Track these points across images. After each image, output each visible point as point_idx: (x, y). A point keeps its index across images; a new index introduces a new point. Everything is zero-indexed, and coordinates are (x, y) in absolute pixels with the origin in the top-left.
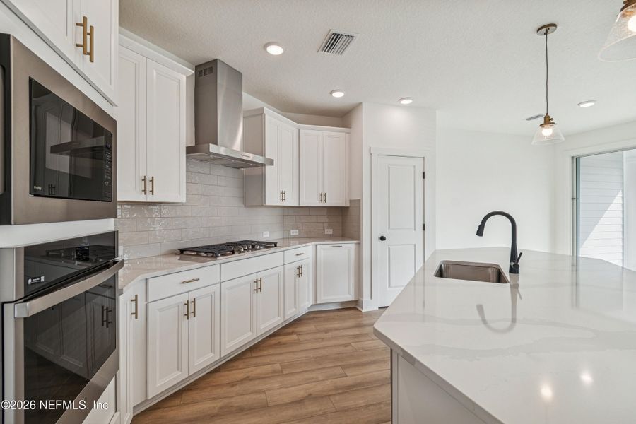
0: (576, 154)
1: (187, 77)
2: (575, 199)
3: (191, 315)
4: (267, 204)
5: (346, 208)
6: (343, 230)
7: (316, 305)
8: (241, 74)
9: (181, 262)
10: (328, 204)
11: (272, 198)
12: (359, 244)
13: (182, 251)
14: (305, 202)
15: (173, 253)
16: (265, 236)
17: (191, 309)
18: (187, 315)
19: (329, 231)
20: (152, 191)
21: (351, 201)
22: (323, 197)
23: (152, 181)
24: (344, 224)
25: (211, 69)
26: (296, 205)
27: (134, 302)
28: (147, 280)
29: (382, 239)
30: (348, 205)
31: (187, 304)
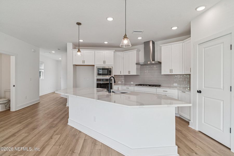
4: (162, 74)
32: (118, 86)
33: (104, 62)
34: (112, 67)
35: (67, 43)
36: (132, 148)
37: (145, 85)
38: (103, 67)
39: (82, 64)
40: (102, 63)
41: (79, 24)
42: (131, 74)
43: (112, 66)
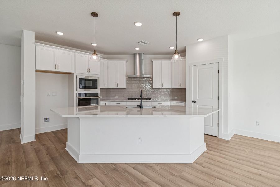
4: (153, 88)
14: (174, 86)
23: (117, 84)
28: (110, 102)
32: (105, 103)
33: (89, 70)
34: (99, 78)
35: (24, 30)
36: (190, 154)
37: (137, 99)
38: (86, 77)
39: (54, 70)
40: (86, 72)
41: (95, 15)
42: (119, 87)
43: (98, 76)
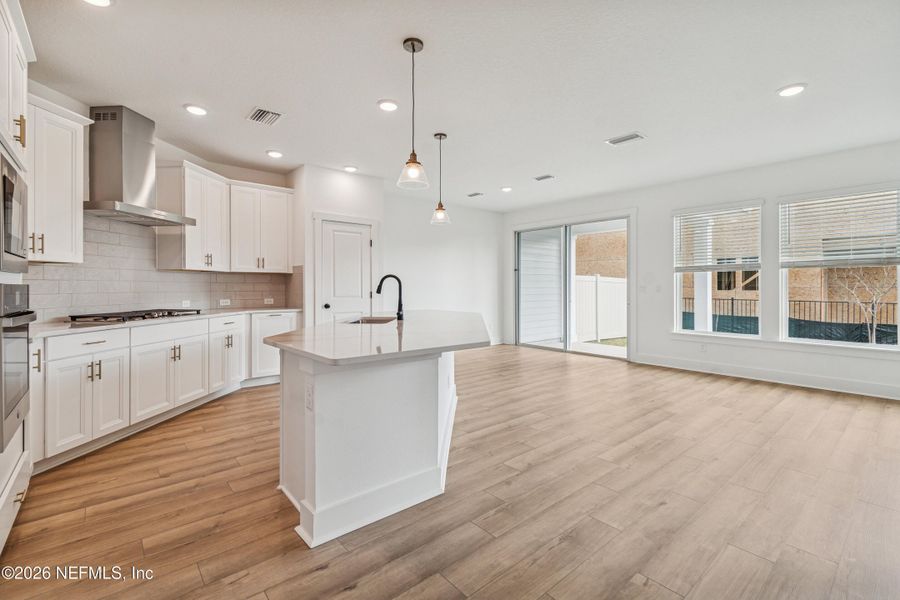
0: (518, 229)
1: (85, 127)
2: (517, 270)
3: (96, 378)
4: (187, 268)
5: (291, 275)
6: (286, 299)
7: (251, 379)
8: (153, 122)
9: (74, 330)
10: (267, 269)
11: (194, 261)
12: (302, 312)
13: (74, 318)
14: (239, 267)
15: (61, 321)
16: (186, 305)
17: (96, 372)
18: (92, 377)
19: (269, 301)
20: (42, 249)
21: (294, 267)
22: (261, 262)
23: (42, 238)
24: (287, 291)
25: (114, 116)
26: (226, 270)
27: (37, 357)
28: (45, 339)
29: (327, 306)
30: (291, 272)
31: (92, 366)
